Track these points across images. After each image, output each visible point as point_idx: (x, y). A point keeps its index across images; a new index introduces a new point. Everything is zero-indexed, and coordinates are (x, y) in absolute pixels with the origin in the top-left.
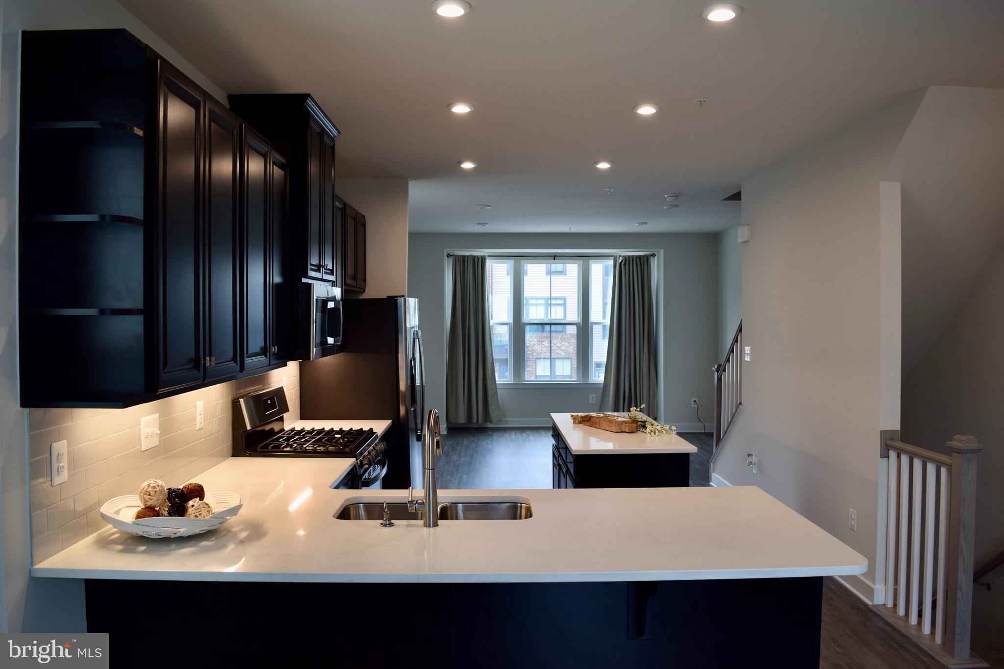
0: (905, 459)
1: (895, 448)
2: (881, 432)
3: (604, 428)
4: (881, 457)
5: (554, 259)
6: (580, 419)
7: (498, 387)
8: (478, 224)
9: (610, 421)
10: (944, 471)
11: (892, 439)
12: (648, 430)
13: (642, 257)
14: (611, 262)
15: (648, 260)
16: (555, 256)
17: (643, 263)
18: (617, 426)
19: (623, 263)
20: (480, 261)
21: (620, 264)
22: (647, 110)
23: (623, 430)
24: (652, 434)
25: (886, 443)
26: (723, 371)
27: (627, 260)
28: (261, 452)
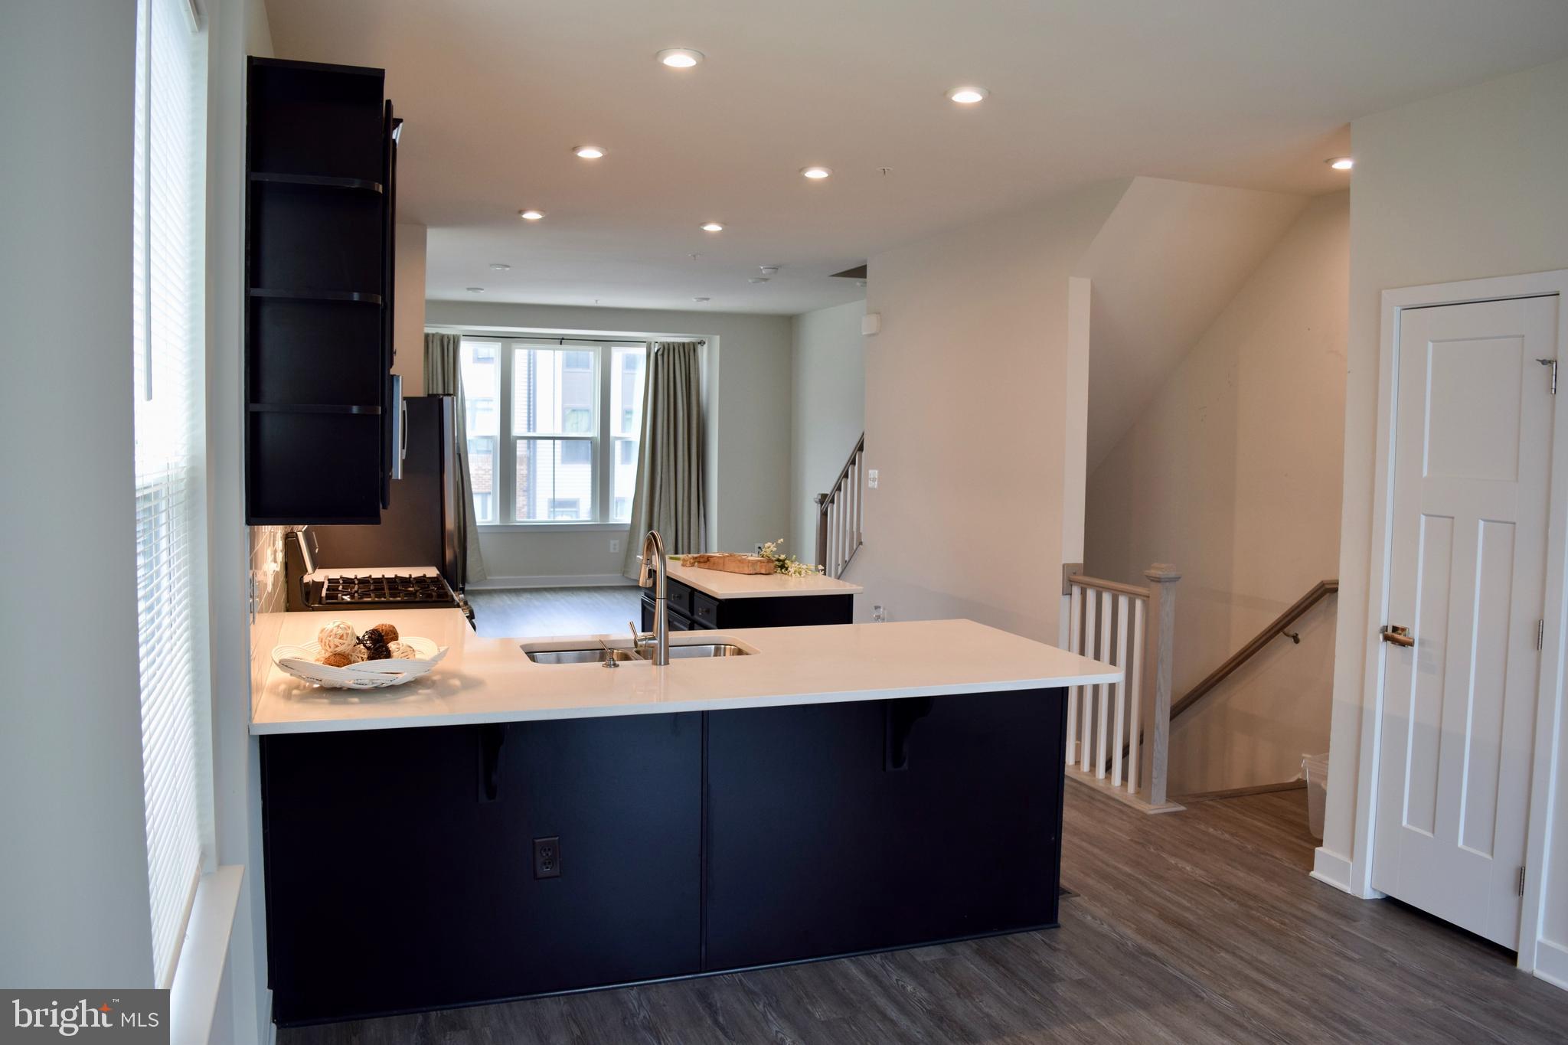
0: (1091, 595)
1: (1078, 583)
2: (1064, 566)
3: (732, 570)
4: (1063, 594)
5: (561, 344)
6: (692, 561)
7: (479, 530)
8: (468, 289)
9: (740, 561)
10: (1139, 604)
11: (1075, 573)
12: (792, 570)
13: (686, 346)
14: (641, 351)
15: (694, 350)
16: (563, 339)
17: (688, 353)
18: (751, 566)
19: (660, 353)
20: (452, 342)
21: (656, 354)
22: (816, 174)
23: (758, 571)
24: (797, 574)
25: (1069, 577)
26: (830, 502)
27: (667, 349)
28: (327, 603)
